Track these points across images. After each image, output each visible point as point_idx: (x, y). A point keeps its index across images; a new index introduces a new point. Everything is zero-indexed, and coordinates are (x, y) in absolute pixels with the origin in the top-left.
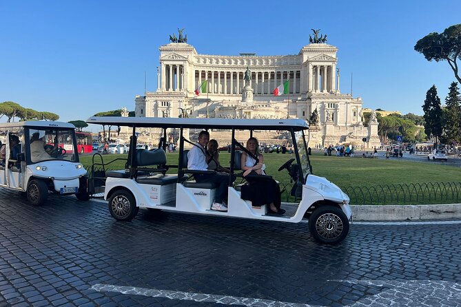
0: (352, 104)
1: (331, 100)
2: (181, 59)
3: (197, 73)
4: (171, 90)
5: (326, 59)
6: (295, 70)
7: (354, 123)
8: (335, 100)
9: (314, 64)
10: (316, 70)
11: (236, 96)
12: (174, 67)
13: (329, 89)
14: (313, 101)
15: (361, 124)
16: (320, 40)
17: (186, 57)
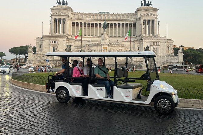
0: (167, 43)
1: (155, 40)
2: (64, 15)
3: (73, 23)
4: (57, 34)
5: (151, 16)
6: (133, 22)
7: (169, 54)
8: (157, 40)
9: (144, 18)
10: (145, 22)
11: (97, 37)
12: (60, 20)
13: (153, 33)
14: (144, 41)
15: (173, 54)
16: (147, 4)
17: (67, 14)
